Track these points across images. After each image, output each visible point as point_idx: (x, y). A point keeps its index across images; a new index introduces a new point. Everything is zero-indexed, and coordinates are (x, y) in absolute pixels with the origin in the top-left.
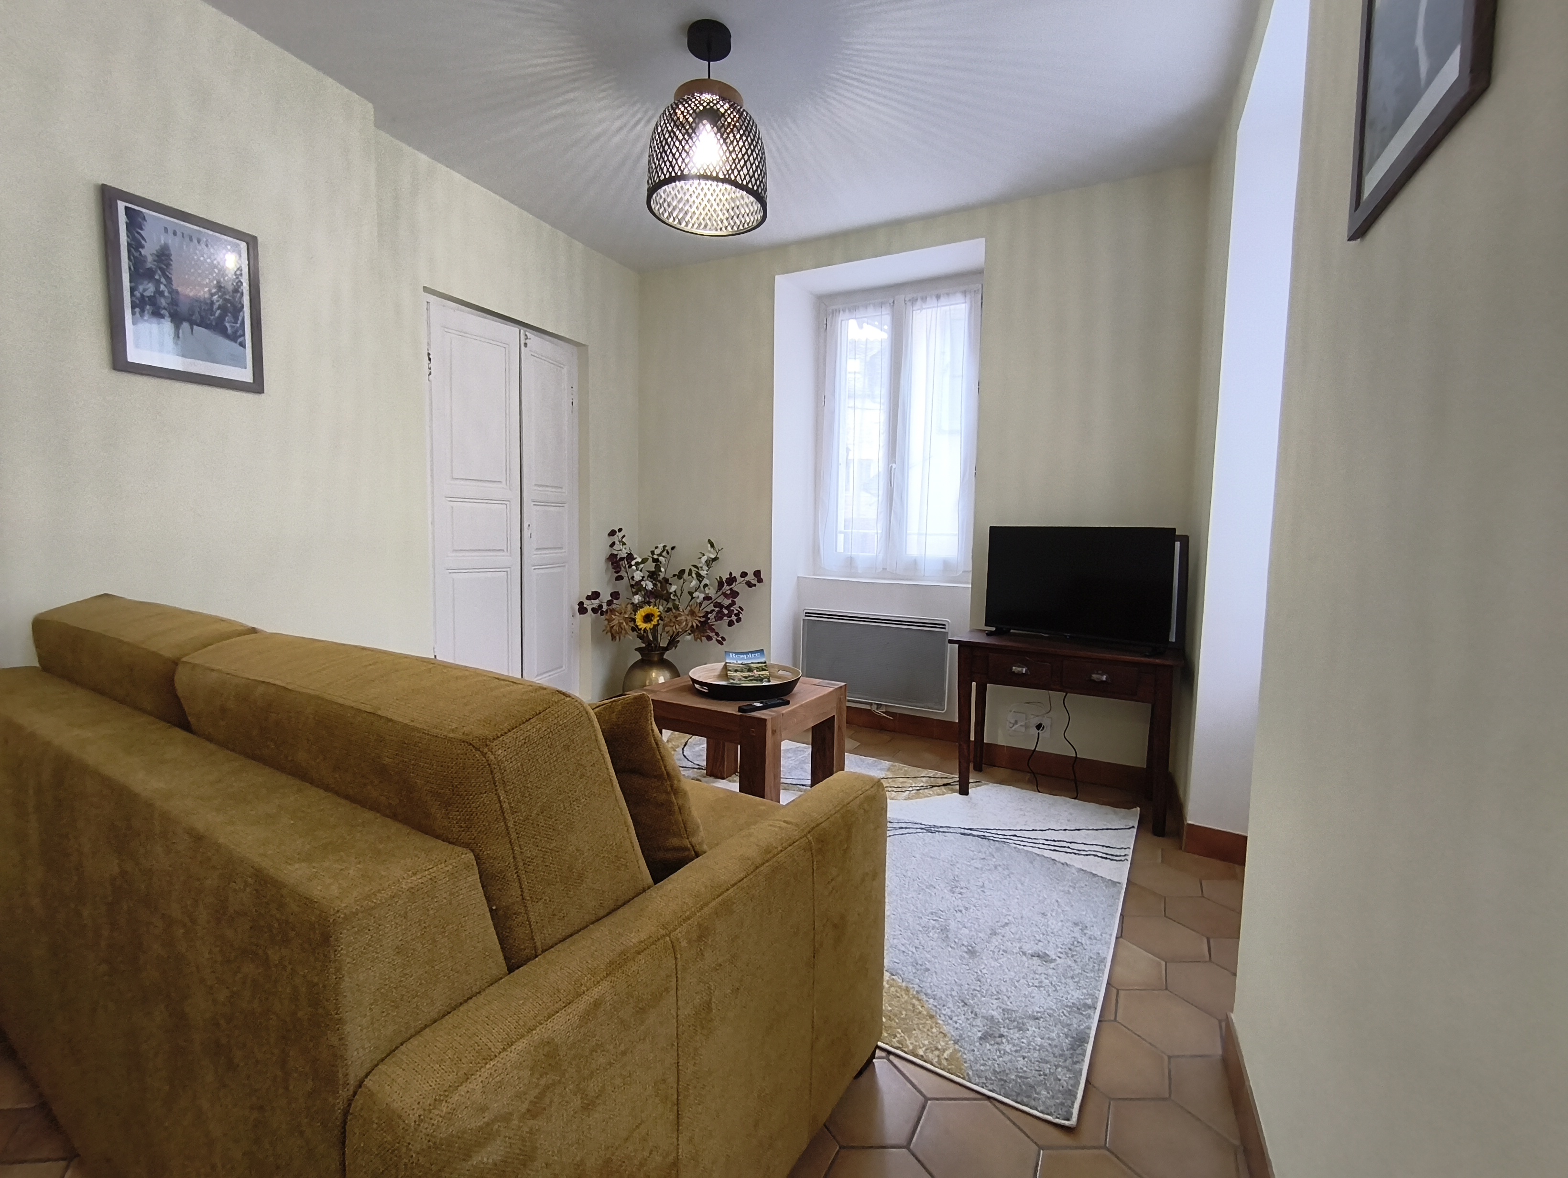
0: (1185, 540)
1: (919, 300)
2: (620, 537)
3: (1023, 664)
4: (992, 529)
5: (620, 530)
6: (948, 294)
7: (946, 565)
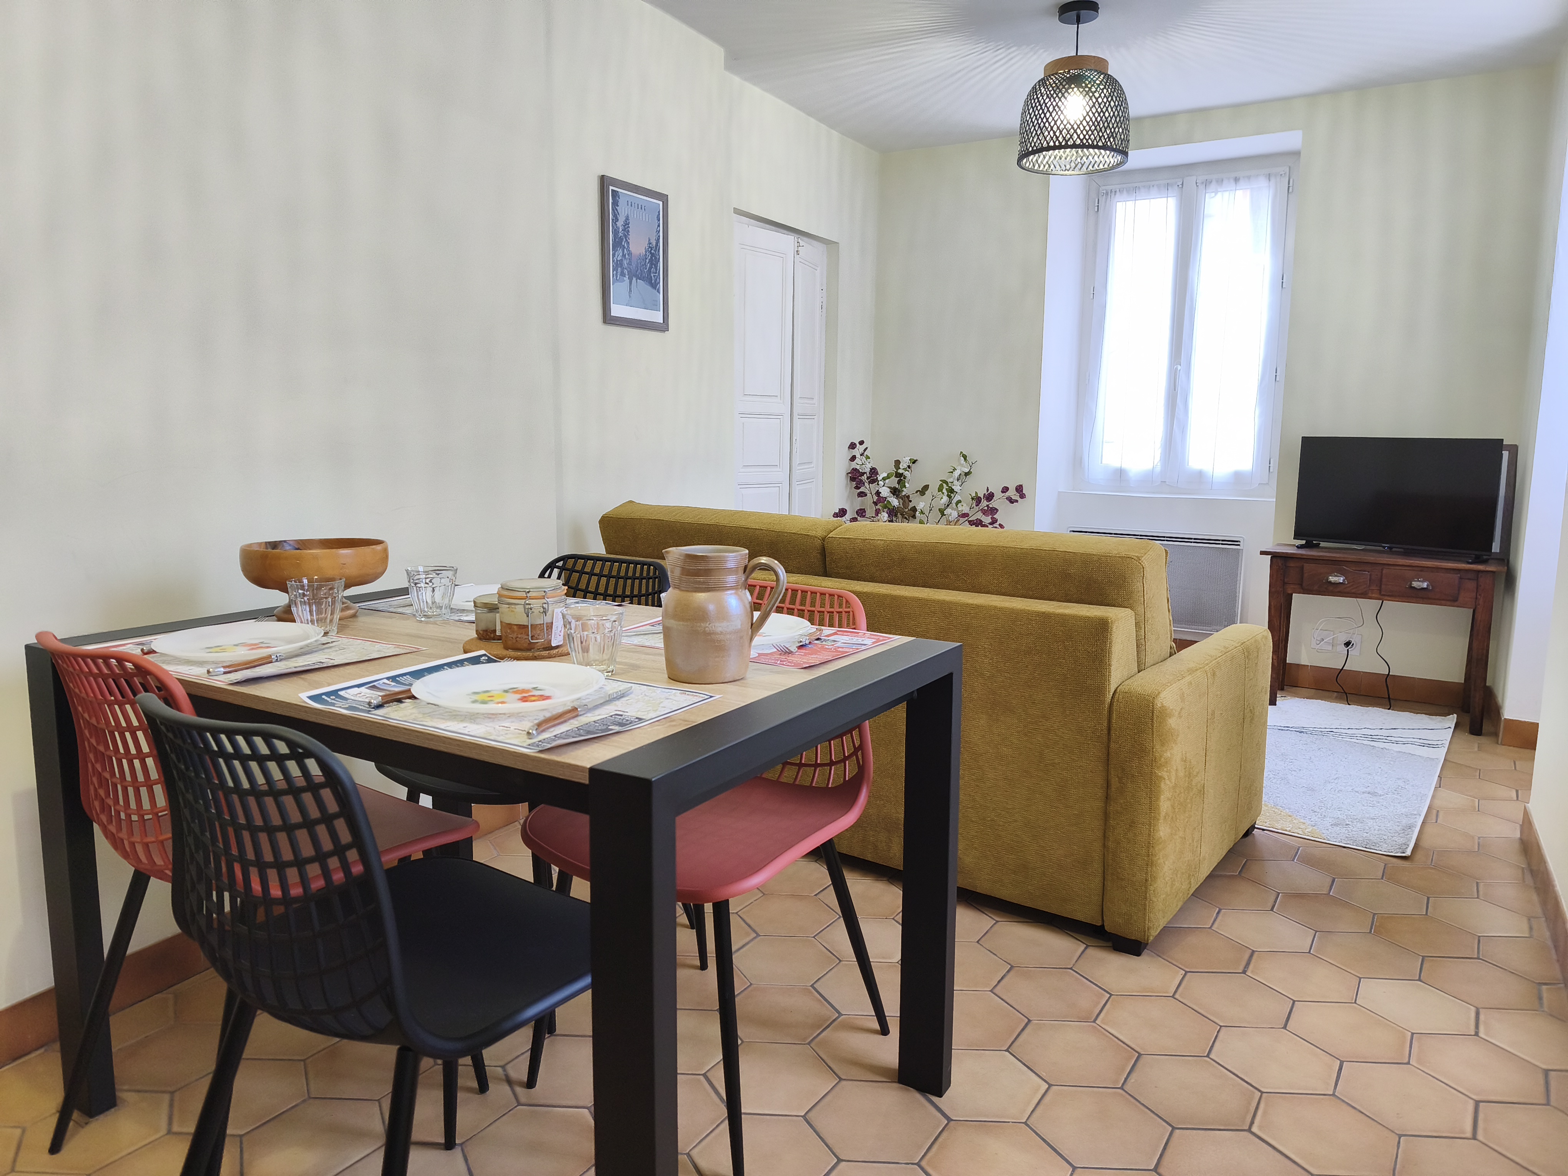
0: (1514, 450)
1: (1214, 183)
2: (861, 451)
3: (1342, 573)
4: (1305, 440)
5: (861, 443)
6: (1249, 177)
7: (1238, 477)
